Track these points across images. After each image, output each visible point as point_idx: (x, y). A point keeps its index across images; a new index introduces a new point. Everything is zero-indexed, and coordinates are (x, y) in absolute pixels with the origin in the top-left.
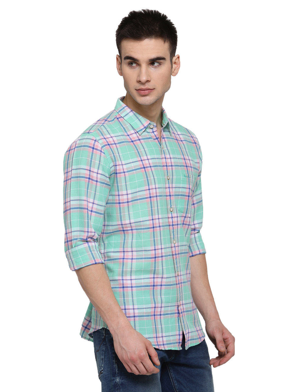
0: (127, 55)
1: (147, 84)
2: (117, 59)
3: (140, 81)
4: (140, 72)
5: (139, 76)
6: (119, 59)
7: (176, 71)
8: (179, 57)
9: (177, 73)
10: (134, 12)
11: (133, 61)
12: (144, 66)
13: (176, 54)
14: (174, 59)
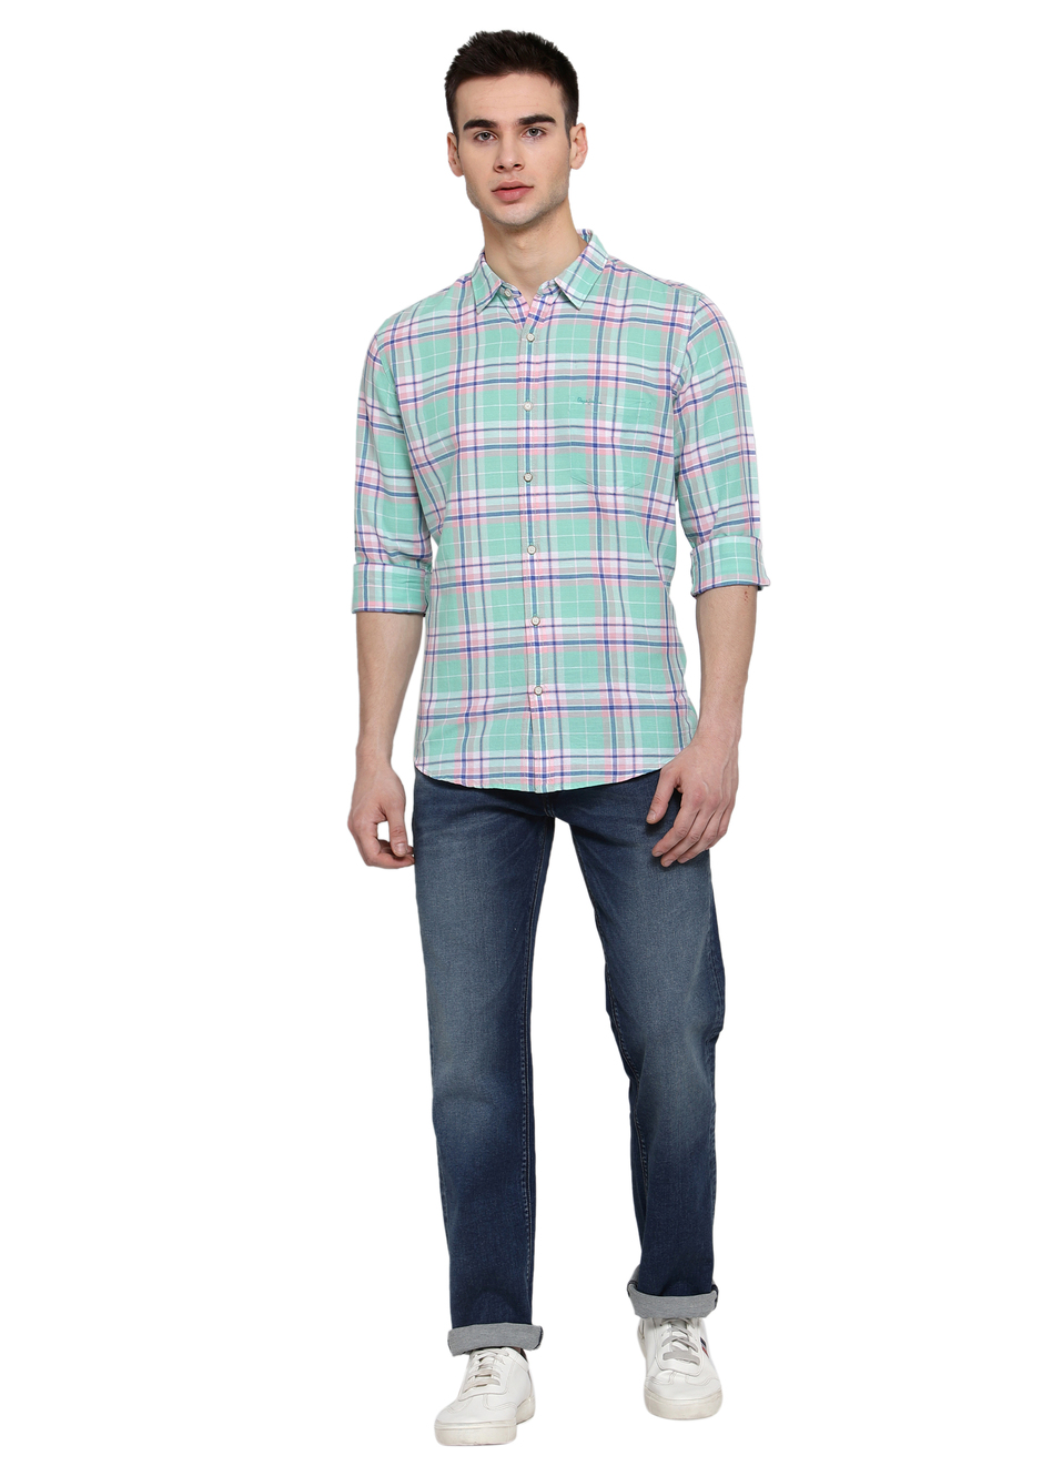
0: (471, 118)
1: (514, 173)
2: (449, 140)
3: (501, 167)
4: (501, 148)
5: (498, 157)
6: (453, 139)
7: (579, 157)
8: (583, 129)
9: (582, 162)
10: (485, 35)
11: (486, 129)
12: (509, 136)
13: (579, 121)
14: (574, 131)
